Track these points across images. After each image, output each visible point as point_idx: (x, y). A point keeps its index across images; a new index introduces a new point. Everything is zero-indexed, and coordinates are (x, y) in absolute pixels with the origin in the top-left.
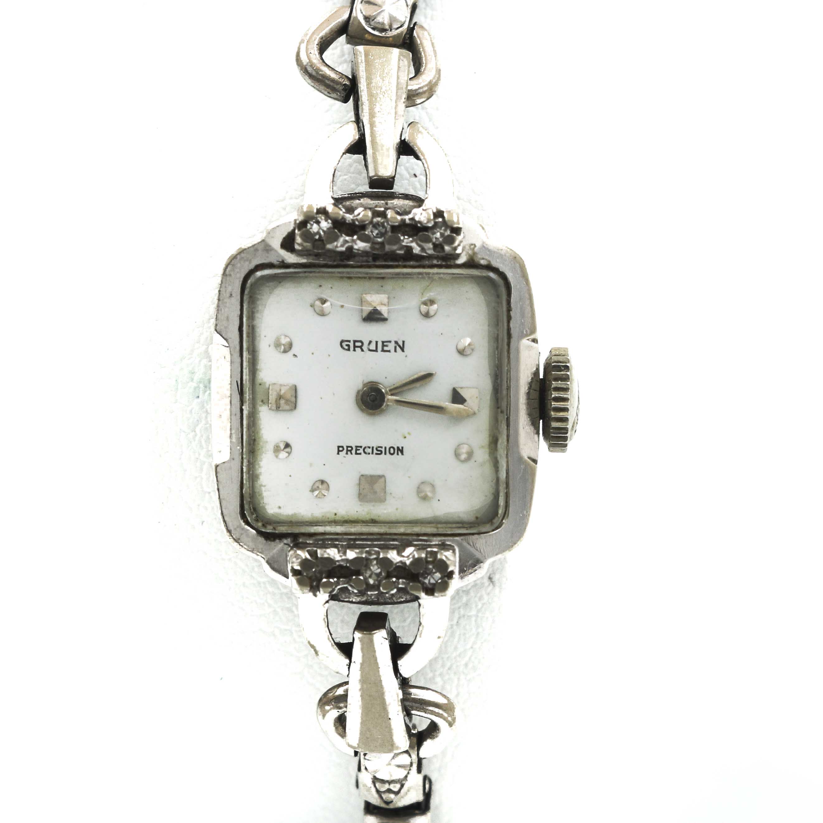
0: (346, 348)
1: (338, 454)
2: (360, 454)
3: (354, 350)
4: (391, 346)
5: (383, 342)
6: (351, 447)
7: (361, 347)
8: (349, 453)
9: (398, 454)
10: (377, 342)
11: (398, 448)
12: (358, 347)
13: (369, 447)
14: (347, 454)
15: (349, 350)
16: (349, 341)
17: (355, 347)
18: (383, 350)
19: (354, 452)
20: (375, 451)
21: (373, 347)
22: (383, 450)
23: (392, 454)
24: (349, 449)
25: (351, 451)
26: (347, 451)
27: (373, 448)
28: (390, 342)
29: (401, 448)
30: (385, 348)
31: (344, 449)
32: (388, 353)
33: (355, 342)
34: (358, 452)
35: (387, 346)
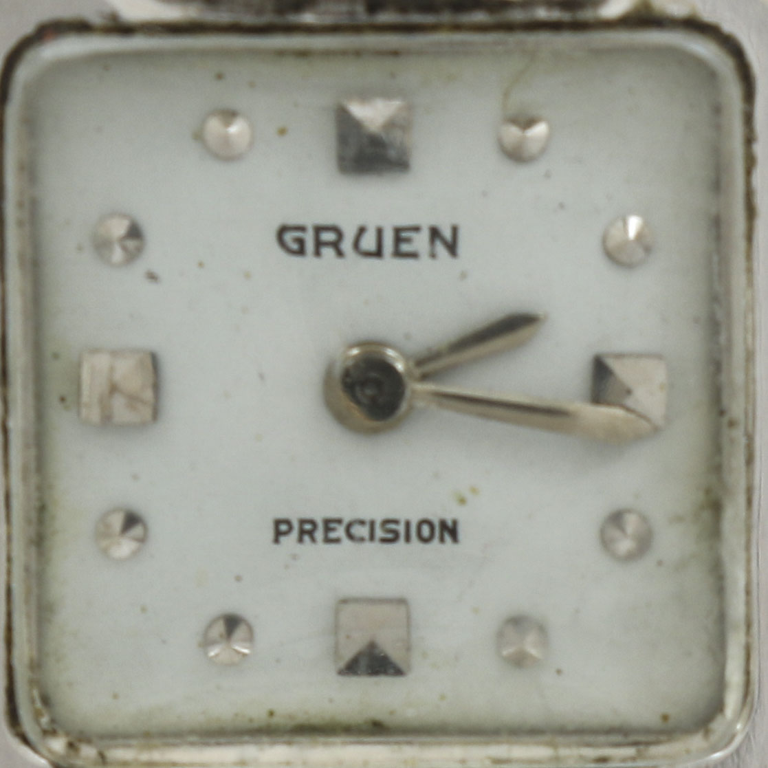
0: (295, 246)
1: (276, 541)
2: (337, 540)
3: (317, 253)
4: (421, 242)
5: (398, 231)
6: (313, 522)
7: (336, 245)
8: (306, 538)
9: (442, 540)
10: (380, 232)
11: (443, 522)
12: (327, 244)
13: (363, 523)
14: (301, 540)
15: (301, 251)
16: (302, 229)
17: (319, 244)
18: (398, 254)
19: (319, 534)
20: (379, 533)
21: (369, 242)
22: (401, 529)
23: (426, 541)
24: (308, 527)
25: (311, 533)
26: (302, 532)
27: (372, 524)
28: (416, 229)
29: (450, 524)
30: (405, 248)
31: (291, 528)
32: (411, 259)
33: (318, 230)
34: (332, 535)
35: (408, 240)
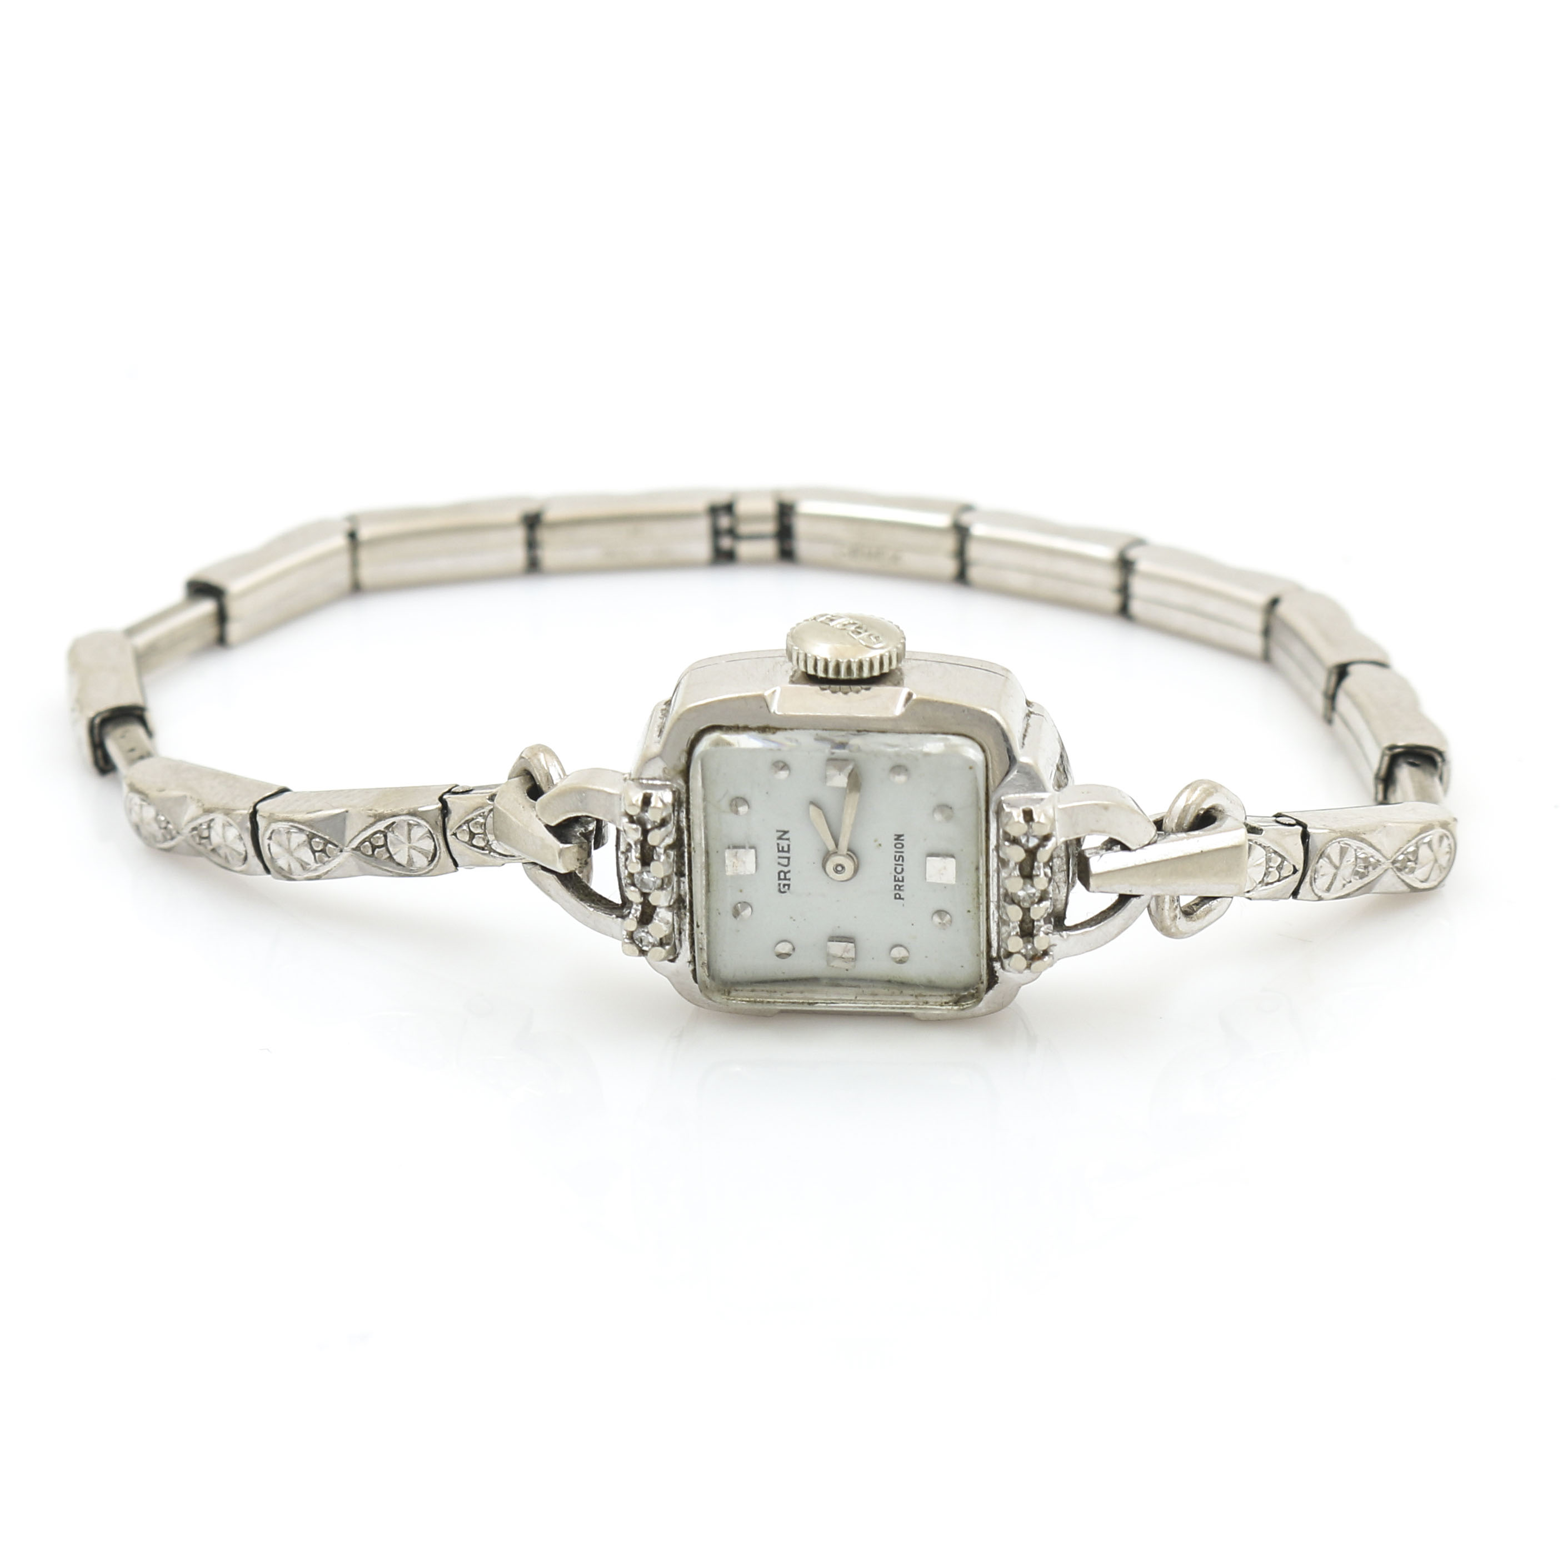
0: (787, 887)
1: (903, 899)
2: (903, 878)
3: (789, 879)
4: (784, 843)
5: (779, 851)
6: (895, 886)
7: (785, 873)
8: (902, 888)
9: (903, 840)
10: (779, 857)
11: (896, 839)
12: (785, 876)
13: (896, 869)
14: (902, 890)
15: (789, 885)
16: (779, 885)
17: (785, 879)
18: (788, 851)
19: (900, 884)
20: (900, 862)
21: (785, 861)
22: (898, 854)
23: (903, 846)
24: (897, 888)
26: (899, 889)
27: (896, 865)
28: (778, 844)
29: (896, 837)
30: (786, 849)
31: (898, 894)
32: (791, 847)
33: (779, 879)
34: (901, 879)
35: (783, 848)
